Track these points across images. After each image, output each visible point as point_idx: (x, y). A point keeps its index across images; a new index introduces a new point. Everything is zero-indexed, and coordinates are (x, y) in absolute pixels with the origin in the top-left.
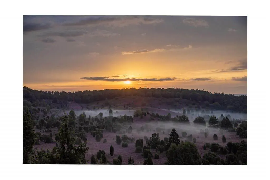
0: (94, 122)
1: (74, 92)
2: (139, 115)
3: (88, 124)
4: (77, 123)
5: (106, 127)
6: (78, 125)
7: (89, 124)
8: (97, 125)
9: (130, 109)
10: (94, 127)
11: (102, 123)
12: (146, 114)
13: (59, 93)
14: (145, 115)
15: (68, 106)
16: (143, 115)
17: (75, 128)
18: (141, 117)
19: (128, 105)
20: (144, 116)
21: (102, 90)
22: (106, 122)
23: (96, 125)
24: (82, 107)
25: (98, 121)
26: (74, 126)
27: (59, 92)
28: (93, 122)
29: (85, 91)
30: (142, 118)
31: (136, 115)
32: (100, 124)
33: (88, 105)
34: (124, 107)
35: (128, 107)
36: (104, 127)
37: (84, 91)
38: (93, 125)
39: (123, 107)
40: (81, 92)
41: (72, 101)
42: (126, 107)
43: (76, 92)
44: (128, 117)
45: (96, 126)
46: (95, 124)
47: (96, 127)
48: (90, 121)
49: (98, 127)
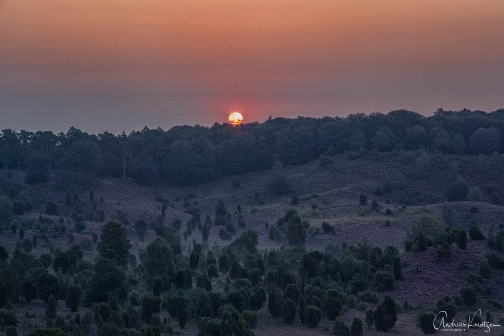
0: (216, 276)
1: (128, 134)
2: (430, 244)
3: (189, 285)
4: (134, 282)
5: (272, 296)
6: (141, 292)
7: (194, 285)
8: (232, 290)
9: (389, 213)
10: (216, 301)
11: (255, 279)
12: (468, 237)
13: (56, 139)
14: (463, 245)
15: (97, 198)
16: (450, 242)
17: (128, 304)
18: (440, 254)
19: (378, 193)
20: (455, 245)
21: (256, 124)
22: (271, 278)
23: (227, 289)
24: (161, 205)
25: (236, 272)
26: (123, 296)
27: (56, 133)
28: (213, 273)
29: (176, 129)
30: (443, 257)
31: (419, 244)
32: (244, 283)
33: (190, 196)
34: (363, 201)
35: (380, 203)
36: (264, 299)
37: (171, 127)
38: (208, 287)
39: (356, 202)
40: (158, 133)
41: (118, 175)
42: (369, 202)
43: (134, 134)
44: (378, 250)
45: (224, 295)
46: (220, 285)
47: (223, 302)
48: (198, 271)
49: (234, 300)
